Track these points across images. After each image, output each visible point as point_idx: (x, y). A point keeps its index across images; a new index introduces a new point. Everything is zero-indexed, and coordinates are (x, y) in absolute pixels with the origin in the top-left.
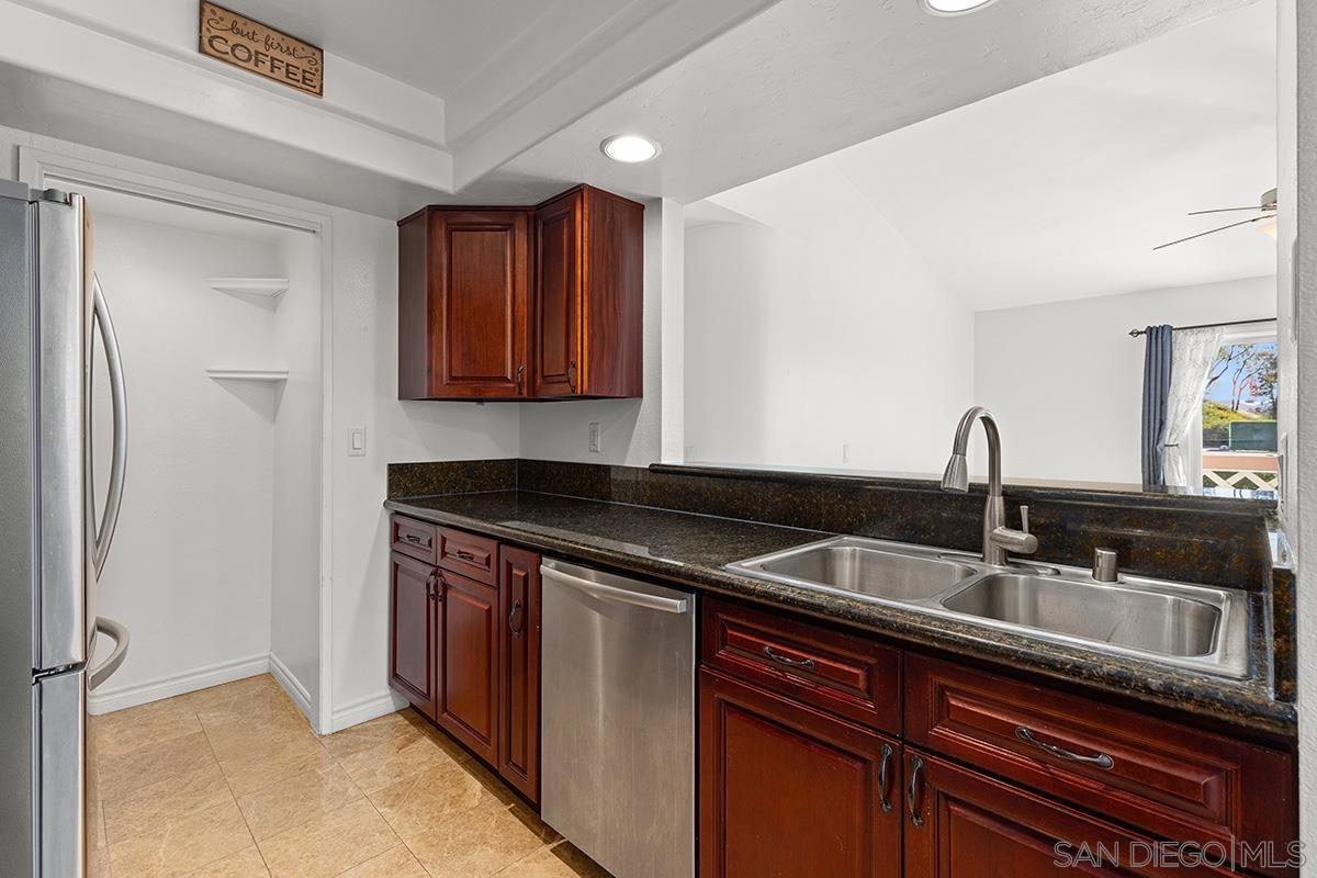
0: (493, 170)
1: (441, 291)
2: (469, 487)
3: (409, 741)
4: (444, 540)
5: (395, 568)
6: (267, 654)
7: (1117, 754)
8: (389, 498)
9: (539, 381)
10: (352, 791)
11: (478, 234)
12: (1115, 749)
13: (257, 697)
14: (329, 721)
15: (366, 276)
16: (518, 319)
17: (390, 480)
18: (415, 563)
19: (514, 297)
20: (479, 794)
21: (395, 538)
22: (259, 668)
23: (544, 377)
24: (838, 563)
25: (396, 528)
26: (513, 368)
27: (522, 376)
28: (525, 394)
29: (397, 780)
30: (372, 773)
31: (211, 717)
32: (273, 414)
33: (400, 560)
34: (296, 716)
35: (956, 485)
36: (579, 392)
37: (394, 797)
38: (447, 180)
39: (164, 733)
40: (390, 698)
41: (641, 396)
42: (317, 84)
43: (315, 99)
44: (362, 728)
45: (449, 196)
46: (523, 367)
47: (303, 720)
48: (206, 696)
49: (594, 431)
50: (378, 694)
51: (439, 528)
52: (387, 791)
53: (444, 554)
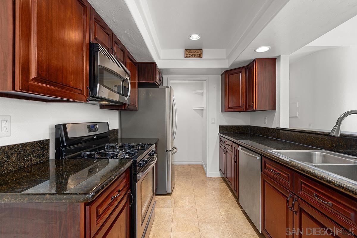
0: (234, 61)
1: (227, 89)
2: (237, 132)
3: (221, 183)
4: (226, 141)
5: (220, 147)
6: (201, 161)
7: (333, 203)
8: (219, 132)
9: (248, 106)
10: (209, 187)
11: (234, 75)
12: (333, 202)
13: (199, 168)
14: (209, 174)
15: (215, 87)
16: (243, 93)
17: (219, 129)
18: (223, 146)
19: (242, 88)
20: (231, 195)
21: (220, 141)
22: (200, 163)
23: (249, 106)
24: (314, 157)
25: (220, 138)
26: (242, 104)
27: (244, 106)
28: (245, 110)
29: (217, 188)
30: (213, 185)
31: (192, 169)
32: (202, 115)
33: (221, 146)
34: (204, 173)
35: (334, 134)
36: (255, 109)
37: (215, 190)
38: (226, 65)
39: (186, 169)
40: (220, 174)
41: (276, 109)
42: (201, 56)
43: (201, 58)
44: (214, 178)
45: (227, 68)
46: (244, 104)
47: (205, 173)
48: (192, 166)
49: (265, 119)
50: (217, 172)
51: (225, 139)
52: (214, 189)
53: (226, 145)
